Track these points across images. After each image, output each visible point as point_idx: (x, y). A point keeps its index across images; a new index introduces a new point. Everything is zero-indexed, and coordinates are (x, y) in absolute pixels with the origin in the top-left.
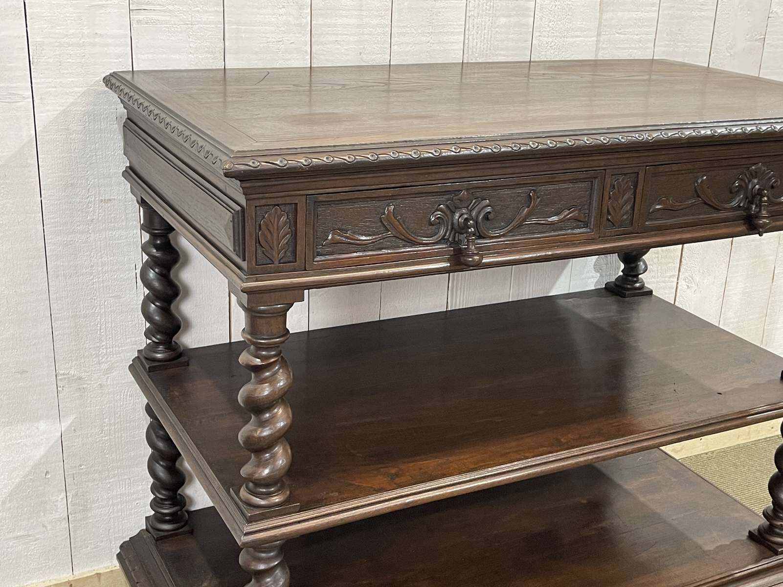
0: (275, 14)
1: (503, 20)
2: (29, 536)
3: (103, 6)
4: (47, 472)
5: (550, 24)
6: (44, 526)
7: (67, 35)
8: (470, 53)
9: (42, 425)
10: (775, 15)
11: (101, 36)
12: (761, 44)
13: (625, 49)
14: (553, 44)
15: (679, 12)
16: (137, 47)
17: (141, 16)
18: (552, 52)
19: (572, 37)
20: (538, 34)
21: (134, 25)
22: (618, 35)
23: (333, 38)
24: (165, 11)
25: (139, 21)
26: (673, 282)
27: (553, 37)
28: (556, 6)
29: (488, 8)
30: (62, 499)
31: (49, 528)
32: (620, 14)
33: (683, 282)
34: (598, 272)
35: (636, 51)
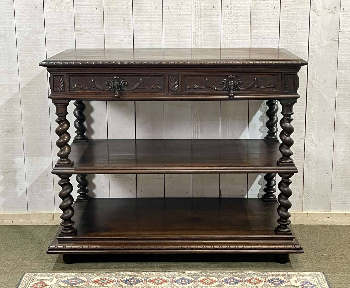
0: (121, 32)
1: (208, 33)
2: (42, 195)
3: (67, 30)
4: (48, 175)
5: (228, 35)
6: (47, 193)
7: (56, 38)
8: (195, 45)
9: (47, 159)
10: (342, 30)
11: (66, 38)
12: (337, 43)
13: (265, 44)
14: (230, 42)
15: (290, 30)
16: (77, 42)
17: (79, 33)
18: (230, 45)
19: (238, 39)
20: (223, 38)
21: (76, 35)
22: (260, 39)
23: (142, 40)
24: (85, 31)
25: (77, 34)
26: (302, 141)
27: (230, 39)
28: (230, 28)
29: (201, 29)
30: (52, 184)
31: (48, 194)
32: (260, 31)
33: (308, 142)
34: (262, 133)
35: (270, 45)
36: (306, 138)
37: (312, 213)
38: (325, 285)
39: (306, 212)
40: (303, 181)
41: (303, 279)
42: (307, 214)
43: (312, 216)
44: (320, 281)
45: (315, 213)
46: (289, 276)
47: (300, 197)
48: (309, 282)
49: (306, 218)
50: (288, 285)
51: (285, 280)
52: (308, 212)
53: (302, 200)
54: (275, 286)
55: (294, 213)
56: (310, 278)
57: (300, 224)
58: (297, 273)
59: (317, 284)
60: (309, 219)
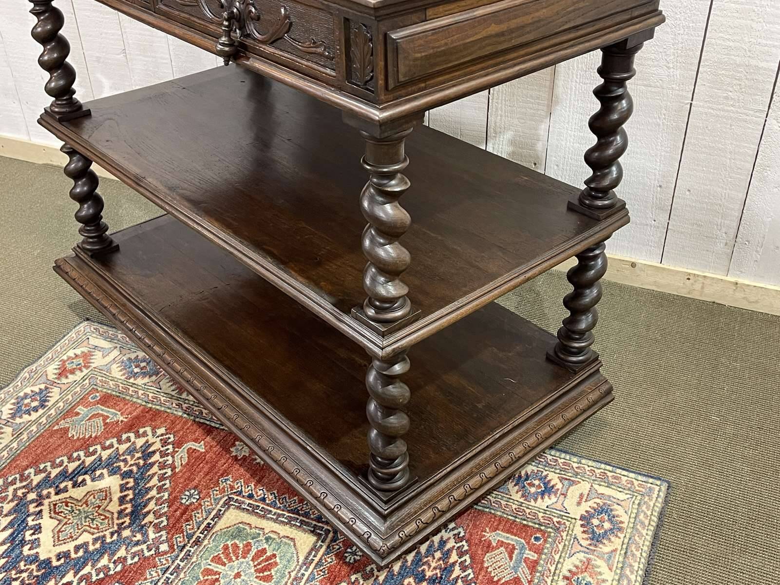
26: (760, 117)
33: (774, 121)
36: (770, 110)
37: (748, 285)
38: (644, 532)
39: (733, 279)
40: (743, 212)
41: (601, 496)
42: (737, 284)
43: (746, 290)
44: (642, 516)
45: (755, 286)
46: (577, 474)
47: (726, 244)
48: (611, 510)
49: (731, 292)
50: (551, 506)
51: (559, 486)
52: (741, 281)
53: (730, 251)
54: (522, 500)
55: (705, 277)
56: (621, 496)
57: (714, 303)
58: (599, 471)
59: (624, 526)
60: (739, 295)
